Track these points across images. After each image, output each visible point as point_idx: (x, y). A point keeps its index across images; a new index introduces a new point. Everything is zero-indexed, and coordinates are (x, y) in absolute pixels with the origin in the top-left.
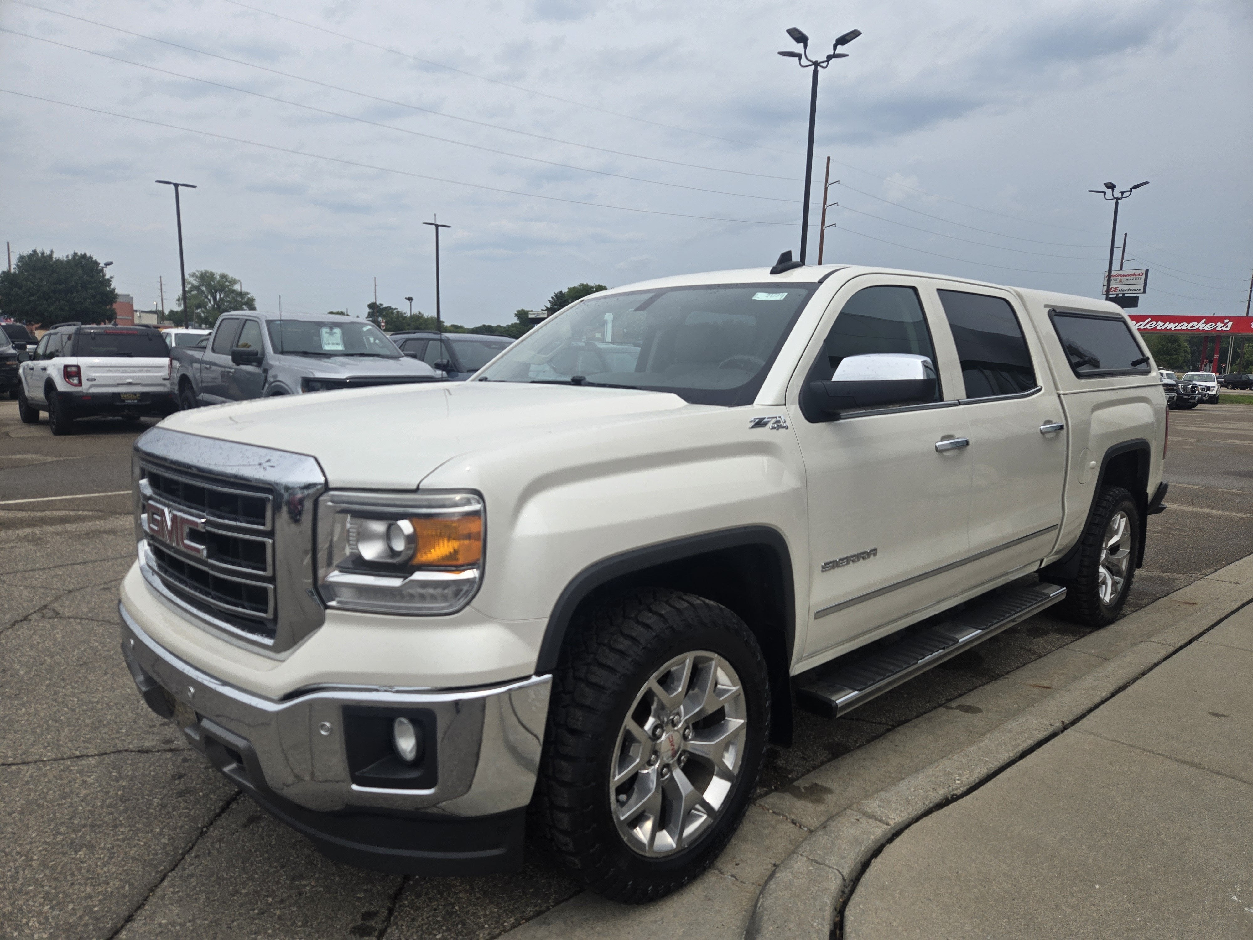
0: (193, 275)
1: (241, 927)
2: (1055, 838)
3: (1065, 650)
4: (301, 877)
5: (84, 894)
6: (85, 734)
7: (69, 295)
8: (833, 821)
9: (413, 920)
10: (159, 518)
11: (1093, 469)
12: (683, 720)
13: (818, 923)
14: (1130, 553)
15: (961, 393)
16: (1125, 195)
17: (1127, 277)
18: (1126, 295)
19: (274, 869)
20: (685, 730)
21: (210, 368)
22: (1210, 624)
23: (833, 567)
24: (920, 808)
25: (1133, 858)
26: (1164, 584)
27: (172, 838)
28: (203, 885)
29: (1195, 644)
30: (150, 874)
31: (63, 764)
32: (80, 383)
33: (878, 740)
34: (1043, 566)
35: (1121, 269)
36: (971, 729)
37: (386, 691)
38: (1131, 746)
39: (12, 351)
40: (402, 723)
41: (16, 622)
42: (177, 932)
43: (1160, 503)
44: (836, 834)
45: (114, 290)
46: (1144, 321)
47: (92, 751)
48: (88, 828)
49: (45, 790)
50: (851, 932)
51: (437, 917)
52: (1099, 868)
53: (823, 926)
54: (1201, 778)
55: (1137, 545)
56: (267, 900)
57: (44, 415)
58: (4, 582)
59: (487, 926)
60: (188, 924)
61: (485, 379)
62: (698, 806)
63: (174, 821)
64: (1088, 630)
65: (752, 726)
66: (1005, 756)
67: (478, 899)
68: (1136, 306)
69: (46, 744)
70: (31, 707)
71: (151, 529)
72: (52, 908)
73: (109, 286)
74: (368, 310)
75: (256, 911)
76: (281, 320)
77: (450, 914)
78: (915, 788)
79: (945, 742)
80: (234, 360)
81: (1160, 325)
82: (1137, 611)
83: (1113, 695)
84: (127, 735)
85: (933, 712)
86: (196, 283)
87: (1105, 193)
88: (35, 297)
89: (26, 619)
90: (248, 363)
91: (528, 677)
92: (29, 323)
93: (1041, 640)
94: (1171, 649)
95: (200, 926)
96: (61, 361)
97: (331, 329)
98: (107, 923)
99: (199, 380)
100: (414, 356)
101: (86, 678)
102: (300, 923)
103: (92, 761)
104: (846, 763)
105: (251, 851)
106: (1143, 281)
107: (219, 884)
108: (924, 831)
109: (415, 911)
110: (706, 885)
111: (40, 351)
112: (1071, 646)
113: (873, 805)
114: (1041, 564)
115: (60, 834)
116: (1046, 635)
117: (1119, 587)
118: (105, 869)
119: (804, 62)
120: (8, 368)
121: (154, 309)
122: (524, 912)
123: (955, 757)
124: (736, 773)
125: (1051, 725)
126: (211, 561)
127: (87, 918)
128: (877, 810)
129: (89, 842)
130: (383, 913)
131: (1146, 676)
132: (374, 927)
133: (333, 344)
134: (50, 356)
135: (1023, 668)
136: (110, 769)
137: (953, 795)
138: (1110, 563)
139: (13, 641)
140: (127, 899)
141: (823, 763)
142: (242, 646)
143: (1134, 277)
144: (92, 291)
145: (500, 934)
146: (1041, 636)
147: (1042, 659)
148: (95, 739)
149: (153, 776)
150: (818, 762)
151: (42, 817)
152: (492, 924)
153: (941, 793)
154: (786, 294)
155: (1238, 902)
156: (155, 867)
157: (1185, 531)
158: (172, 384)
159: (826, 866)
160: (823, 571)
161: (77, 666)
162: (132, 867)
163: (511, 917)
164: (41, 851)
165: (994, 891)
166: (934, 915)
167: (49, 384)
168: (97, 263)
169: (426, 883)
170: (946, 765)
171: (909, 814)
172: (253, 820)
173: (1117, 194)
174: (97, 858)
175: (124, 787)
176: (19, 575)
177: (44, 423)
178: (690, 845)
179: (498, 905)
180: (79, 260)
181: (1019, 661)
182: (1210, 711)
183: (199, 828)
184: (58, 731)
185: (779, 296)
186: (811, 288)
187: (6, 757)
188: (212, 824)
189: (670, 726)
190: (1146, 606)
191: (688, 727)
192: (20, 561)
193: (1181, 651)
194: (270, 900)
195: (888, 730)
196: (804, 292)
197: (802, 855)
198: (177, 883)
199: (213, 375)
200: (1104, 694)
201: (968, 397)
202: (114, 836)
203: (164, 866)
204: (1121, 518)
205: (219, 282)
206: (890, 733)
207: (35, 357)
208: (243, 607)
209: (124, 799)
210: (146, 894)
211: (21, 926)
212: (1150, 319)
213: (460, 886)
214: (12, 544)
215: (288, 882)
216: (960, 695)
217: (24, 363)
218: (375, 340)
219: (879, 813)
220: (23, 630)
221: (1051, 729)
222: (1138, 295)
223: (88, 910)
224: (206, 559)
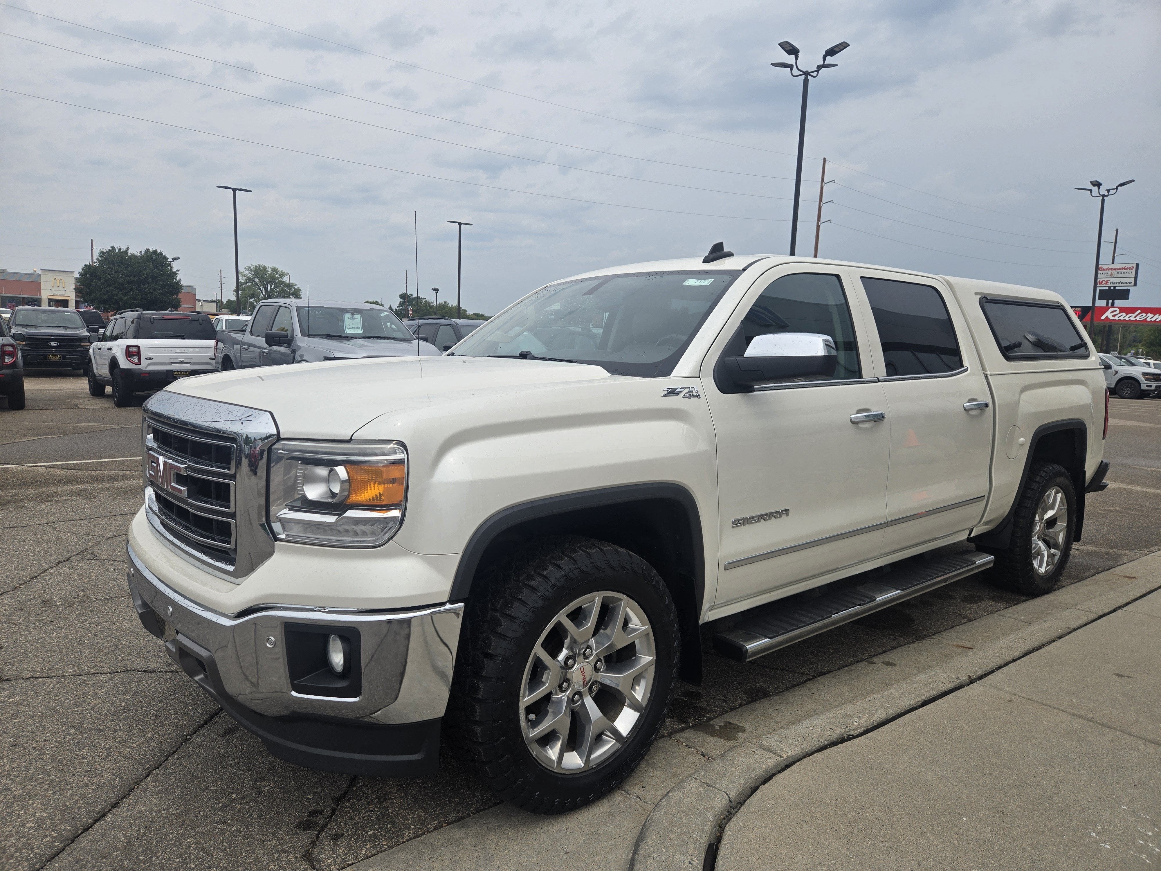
0: (249, 269)
1: (206, 817)
2: (936, 775)
3: (996, 616)
4: (263, 780)
5: (81, 783)
6: (102, 655)
7: (142, 286)
8: (731, 752)
9: (351, 818)
10: (155, 465)
11: (1022, 445)
12: (594, 652)
13: (697, 835)
14: (1067, 527)
15: (881, 370)
16: (1111, 192)
17: (1118, 271)
18: (1117, 288)
19: (241, 772)
20: (596, 663)
21: (248, 348)
22: (1138, 595)
23: (744, 524)
24: (815, 743)
25: (1006, 796)
26: (1109, 560)
27: (161, 742)
28: (180, 781)
29: (1120, 612)
30: (137, 771)
31: (80, 679)
32: (139, 362)
33: (797, 688)
34: (972, 535)
35: (1113, 263)
36: (887, 681)
37: (320, 611)
38: (1030, 700)
39: (87, 334)
40: (334, 640)
41: (60, 562)
42: (153, 817)
43: (1101, 482)
44: (731, 763)
45: (180, 281)
46: (1134, 313)
47: (105, 669)
48: (93, 732)
49: (63, 699)
50: (725, 844)
51: (372, 817)
52: (971, 803)
53: (701, 838)
54: (1090, 731)
55: (1075, 520)
56: (231, 797)
57: (109, 389)
58: (55, 529)
59: (413, 827)
60: (163, 812)
61: (453, 354)
62: (608, 733)
63: (164, 729)
64: (1023, 598)
65: (659, 662)
66: (906, 703)
67: (409, 804)
68: (1128, 299)
69: (69, 663)
70: (61, 631)
71: (150, 474)
72: (55, 793)
73: (176, 279)
74: (399, 300)
75: (220, 805)
76: (308, 307)
77: (383, 815)
78: (813, 727)
79: (860, 692)
80: (267, 342)
81: (1150, 317)
82: (1076, 582)
83: (1025, 655)
84: (136, 657)
85: (855, 665)
86: (251, 276)
87: (1091, 191)
88: (112, 288)
89: (68, 560)
90: (280, 344)
91: (443, 604)
92: (107, 310)
93: (974, 606)
94: (1093, 616)
95: (172, 814)
96: (123, 343)
97: (353, 314)
98: (97, 807)
99: (239, 360)
100: (425, 340)
101: (110, 609)
102: (255, 816)
103: (105, 677)
104: (762, 707)
105: (224, 756)
106: (1133, 274)
107: (194, 781)
108: (814, 764)
109: (353, 811)
110: (612, 803)
111: (108, 333)
112: (1002, 613)
113: (771, 741)
114: (970, 534)
115: (70, 735)
116: (980, 602)
117: (1056, 558)
118: (102, 765)
119: (795, 72)
120: (82, 349)
121: (214, 299)
122: (448, 817)
123: (859, 703)
124: (644, 704)
125: (957, 679)
126: (190, 500)
127: (81, 803)
128: (774, 744)
129: (92, 742)
130: (327, 812)
131: (1062, 639)
132: (317, 823)
133: (354, 328)
134: (115, 338)
135: (951, 630)
136: (118, 685)
137: (850, 735)
138: (1046, 535)
139: (55, 577)
140: (116, 789)
141: (741, 705)
142: (211, 572)
143: (1125, 271)
144: (161, 283)
145: (424, 834)
146: (976, 602)
147: (970, 623)
148: (110, 659)
149: (153, 692)
150: (736, 704)
151: (57, 720)
152: (417, 825)
153: (838, 732)
154: (713, 280)
155: (1096, 838)
156: (143, 765)
157: (1143, 511)
158: (216, 363)
159: (716, 788)
160: (733, 527)
161: (104, 600)
162: (124, 764)
163: (435, 821)
164: (52, 747)
165: (867, 817)
166: (806, 835)
167: (114, 363)
168: (166, 259)
169: (368, 789)
170: (849, 709)
171: (803, 749)
172: (230, 731)
173: (1103, 191)
174: (96, 756)
175: (127, 699)
176: (68, 524)
177: (108, 396)
178: (598, 765)
179: (425, 810)
180: (151, 255)
181: (948, 624)
182: (1116, 672)
183: (185, 735)
184: (81, 652)
185: (706, 282)
186: (735, 275)
187: (35, 671)
188: (195, 733)
189: (582, 657)
190: (1086, 578)
191: (599, 660)
192: (70, 511)
193: (1103, 618)
194: (234, 796)
195: (809, 680)
196: (728, 278)
197: (696, 779)
198: (159, 779)
199: (253, 356)
200: (1016, 654)
201: (888, 375)
202: (113, 739)
203: (150, 765)
204: (1057, 493)
205: (270, 275)
206: (810, 682)
207: (104, 338)
208: (213, 539)
209: (126, 710)
210: (132, 787)
211: (28, 806)
212: (1139, 311)
213: (396, 793)
214: (66, 498)
215: (251, 782)
216: (884, 652)
217: (94, 344)
218: (391, 325)
219: (775, 746)
220: (65, 569)
221: (957, 682)
222: (1128, 288)
223: (83, 796)
224: (187, 499)
